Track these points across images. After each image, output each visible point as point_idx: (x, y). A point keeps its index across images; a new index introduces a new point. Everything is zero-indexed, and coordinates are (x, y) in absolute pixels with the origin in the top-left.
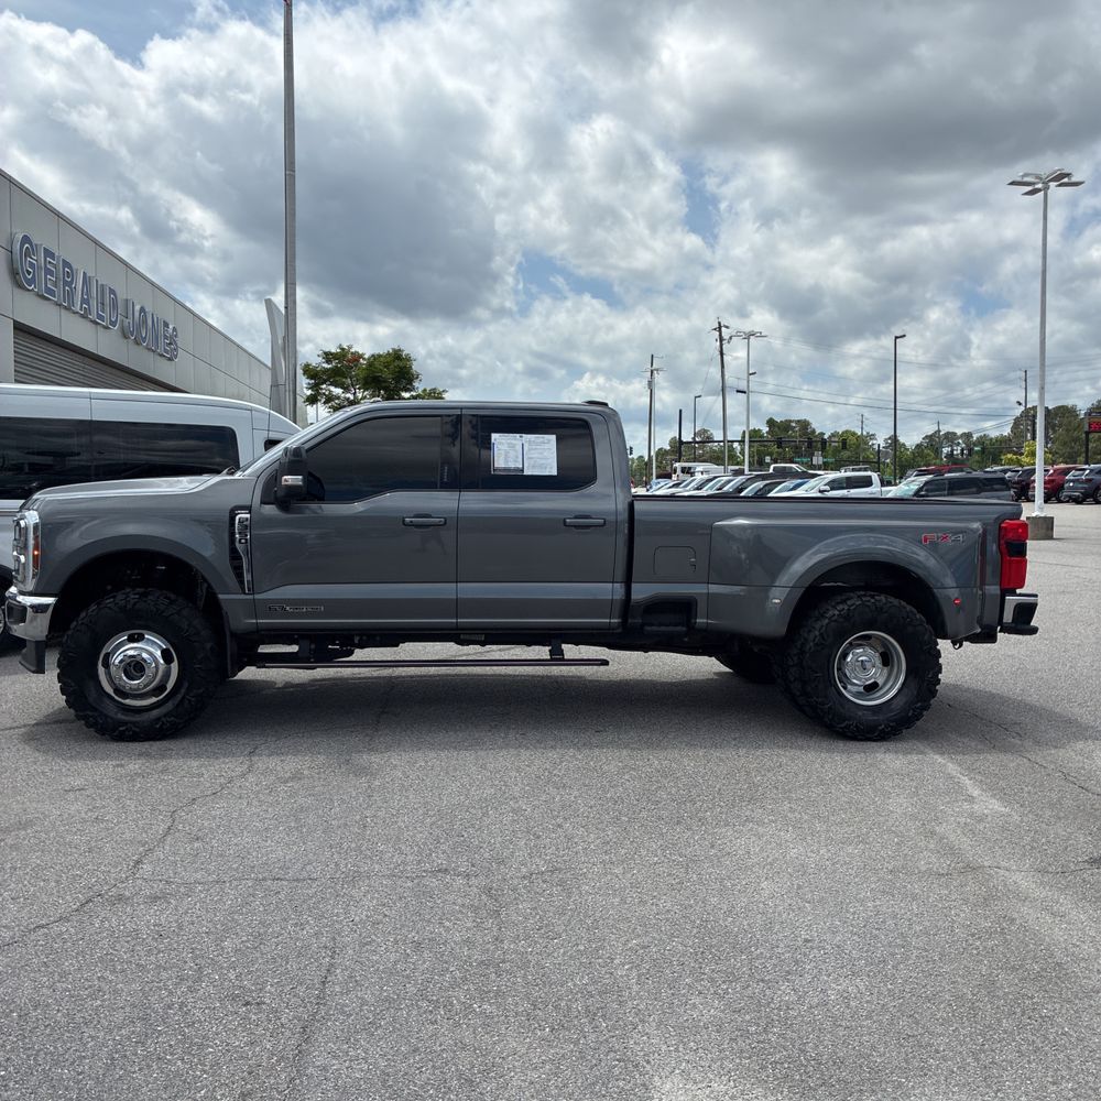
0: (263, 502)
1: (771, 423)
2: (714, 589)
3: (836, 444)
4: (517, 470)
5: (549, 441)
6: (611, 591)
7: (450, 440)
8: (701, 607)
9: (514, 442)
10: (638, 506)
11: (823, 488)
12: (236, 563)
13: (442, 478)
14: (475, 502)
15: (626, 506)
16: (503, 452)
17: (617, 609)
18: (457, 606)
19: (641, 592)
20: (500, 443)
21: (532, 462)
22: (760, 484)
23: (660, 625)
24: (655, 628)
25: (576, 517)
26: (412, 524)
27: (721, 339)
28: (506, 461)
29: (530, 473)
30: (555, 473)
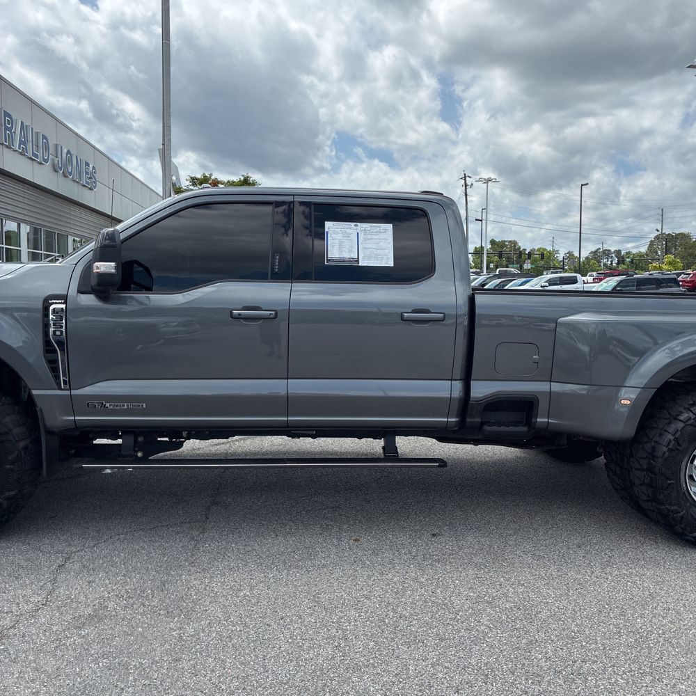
0: (80, 291)
1: (493, 242)
2: (556, 387)
3: (538, 256)
4: (351, 260)
5: (386, 231)
6: (449, 389)
7: (283, 230)
8: (543, 406)
9: (349, 231)
10: (479, 299)
11: (543, 284)
12: (50, 356)
13: (273, 269)
14: (307, 294)
15: (466, 299)
16: (337, 241)
17: (455, 407)
18: (289, 403)
19: (480, 390)
20: (334, 232)
21: (368, 252)
22: (497, 281)
23: (500, 424)
24: (495, 428)
25: (415, 311)
26: (239, 317)
27: (466, 185)
28: (341, 250)
29: (365, 264)
30: (391, 264)
